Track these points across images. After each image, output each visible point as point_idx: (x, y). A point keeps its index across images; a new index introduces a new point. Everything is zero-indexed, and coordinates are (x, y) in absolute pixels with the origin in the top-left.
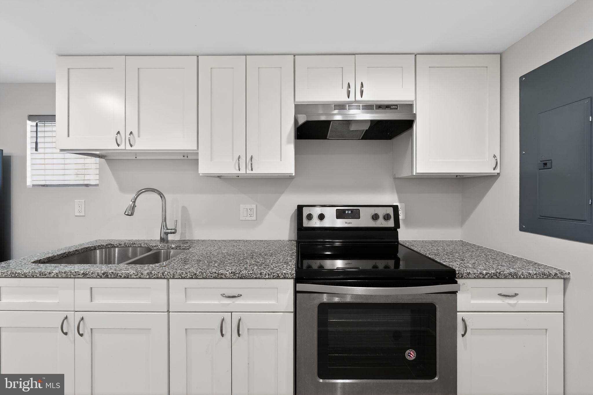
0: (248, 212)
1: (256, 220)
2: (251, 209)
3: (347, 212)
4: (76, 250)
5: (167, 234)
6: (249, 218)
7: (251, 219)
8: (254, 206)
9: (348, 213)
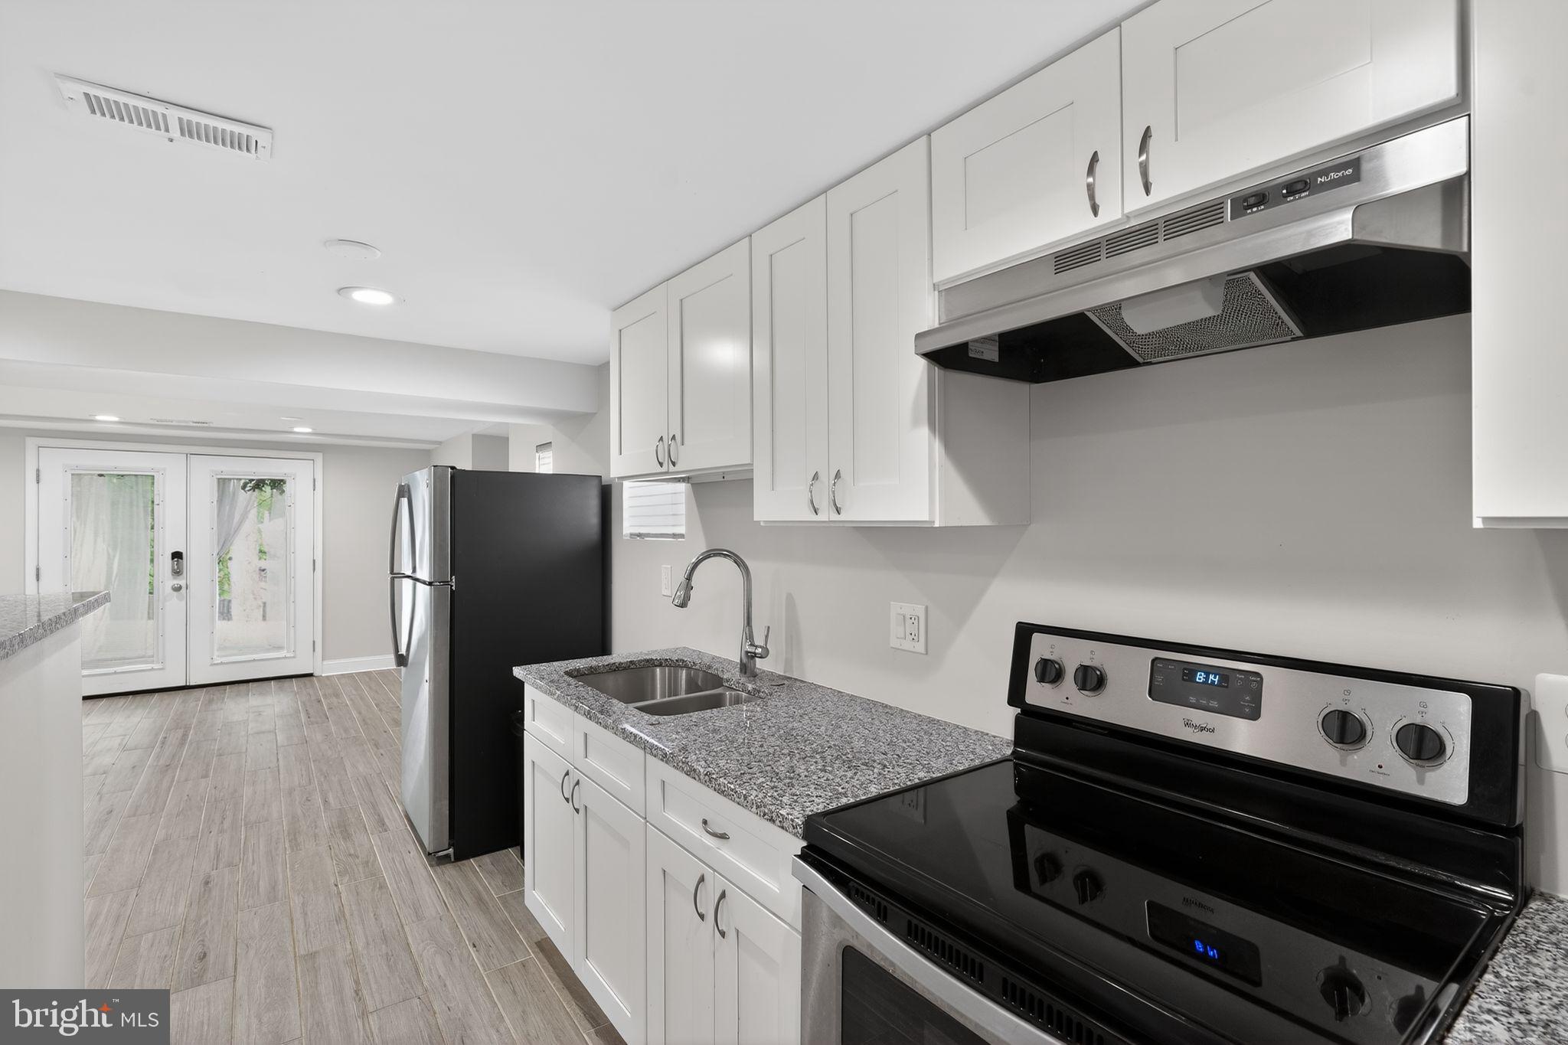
0: (907, 628)
1: (927, 654)
2: (913, 619)
3: (1200, 677)
4: (631, 662)
5: (752, 656)
6: (907, 645)
7: (912, 649)
8: (920, 611)
9: (1205, 682)
